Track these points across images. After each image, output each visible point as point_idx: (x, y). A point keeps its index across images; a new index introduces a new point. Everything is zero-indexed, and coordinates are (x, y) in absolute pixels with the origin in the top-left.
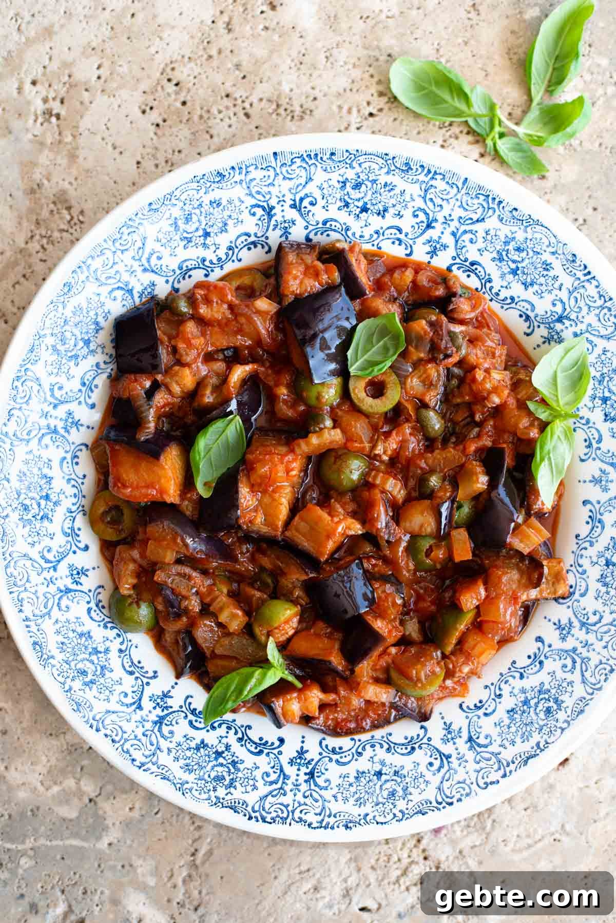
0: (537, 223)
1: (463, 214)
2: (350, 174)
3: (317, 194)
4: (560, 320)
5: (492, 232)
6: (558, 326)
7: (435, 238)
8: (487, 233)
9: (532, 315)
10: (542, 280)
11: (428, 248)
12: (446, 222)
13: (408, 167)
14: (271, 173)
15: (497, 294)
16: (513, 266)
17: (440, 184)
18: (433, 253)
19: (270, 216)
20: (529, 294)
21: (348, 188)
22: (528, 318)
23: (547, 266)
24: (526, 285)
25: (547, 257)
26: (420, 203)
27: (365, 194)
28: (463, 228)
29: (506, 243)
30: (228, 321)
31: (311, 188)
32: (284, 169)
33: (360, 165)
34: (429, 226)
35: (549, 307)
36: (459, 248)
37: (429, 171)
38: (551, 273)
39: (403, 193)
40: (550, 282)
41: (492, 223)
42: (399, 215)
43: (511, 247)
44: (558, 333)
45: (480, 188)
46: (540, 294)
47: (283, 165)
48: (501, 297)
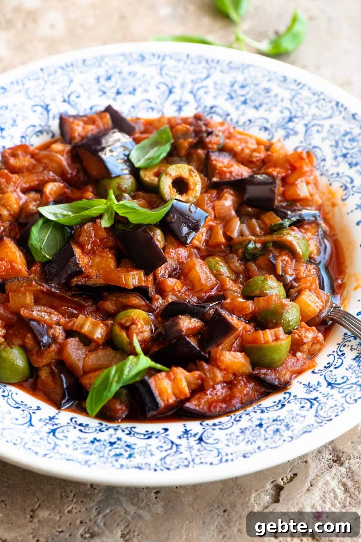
0: (249, 66)
1: (194, 77)
2: (102, 72)
3: (80, 91)
4: (290, 120)
5: (219, 83)
6: (291, 125)
7: (178, 99)
8: (216, 84)
9: (268, 125)
10: (267, 100)
11: (175, 108)
12: (183, 86)
13: (143, 58)
14: (41, 82)
15: (237, 122)
16: (242, 99)
17: (169, 62)
18: (180, 109)
19: (48, 111)
20: (261, 113)
21: (102, 81)
22: (266, 129)
23: (267, 91)
24: (256, 108)
25: (265, 84)
26: (159, 79)
27: (116, 83)
28: (196, 87)
29: (232, 85)
30: (34, 167)
31: (74, 87)
32: (51, 77)
33: (107, 64)
34: (171, 92)
35: (280, 116)
36: (198, 101)
37: (159, 57)
38: (272, 93)
39: (144, 75)
40: (273, 99)
41: (216, 76)
42: (146, 91)
43: (236, 87)
44: (292, 129)
45: (200, 57)
46: (269, 110)
47: (49, 75)
48: (241, 122)
